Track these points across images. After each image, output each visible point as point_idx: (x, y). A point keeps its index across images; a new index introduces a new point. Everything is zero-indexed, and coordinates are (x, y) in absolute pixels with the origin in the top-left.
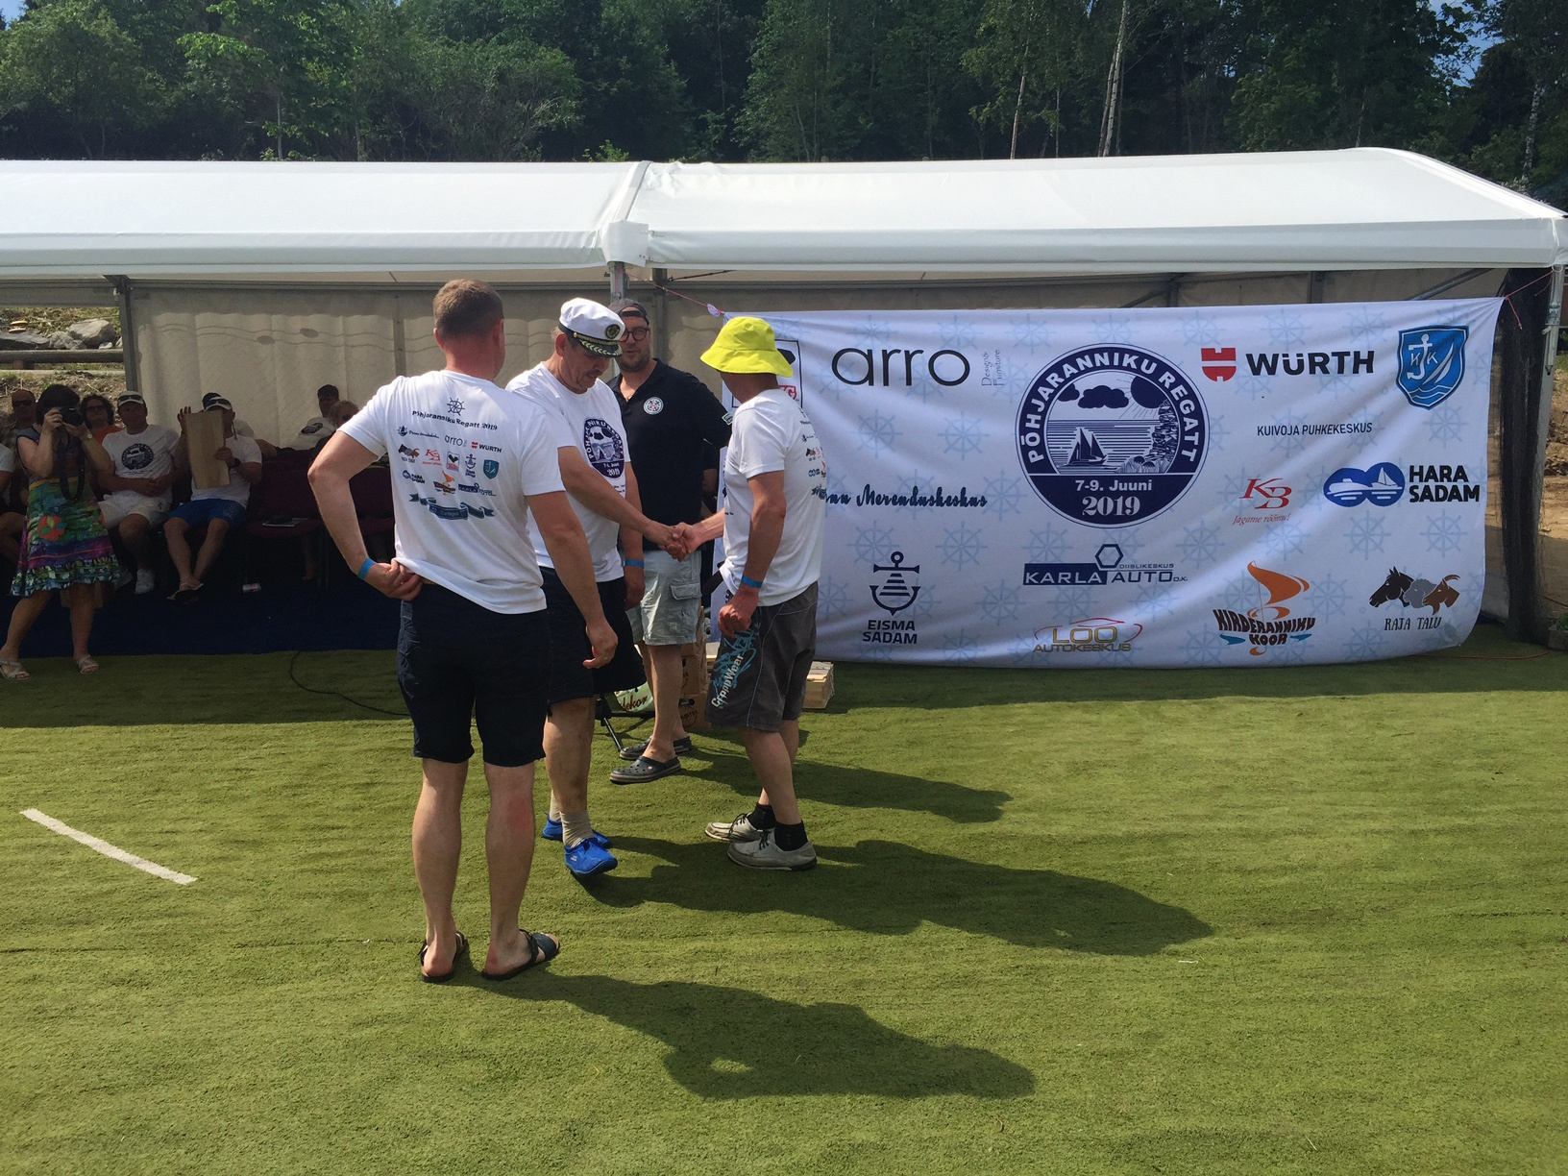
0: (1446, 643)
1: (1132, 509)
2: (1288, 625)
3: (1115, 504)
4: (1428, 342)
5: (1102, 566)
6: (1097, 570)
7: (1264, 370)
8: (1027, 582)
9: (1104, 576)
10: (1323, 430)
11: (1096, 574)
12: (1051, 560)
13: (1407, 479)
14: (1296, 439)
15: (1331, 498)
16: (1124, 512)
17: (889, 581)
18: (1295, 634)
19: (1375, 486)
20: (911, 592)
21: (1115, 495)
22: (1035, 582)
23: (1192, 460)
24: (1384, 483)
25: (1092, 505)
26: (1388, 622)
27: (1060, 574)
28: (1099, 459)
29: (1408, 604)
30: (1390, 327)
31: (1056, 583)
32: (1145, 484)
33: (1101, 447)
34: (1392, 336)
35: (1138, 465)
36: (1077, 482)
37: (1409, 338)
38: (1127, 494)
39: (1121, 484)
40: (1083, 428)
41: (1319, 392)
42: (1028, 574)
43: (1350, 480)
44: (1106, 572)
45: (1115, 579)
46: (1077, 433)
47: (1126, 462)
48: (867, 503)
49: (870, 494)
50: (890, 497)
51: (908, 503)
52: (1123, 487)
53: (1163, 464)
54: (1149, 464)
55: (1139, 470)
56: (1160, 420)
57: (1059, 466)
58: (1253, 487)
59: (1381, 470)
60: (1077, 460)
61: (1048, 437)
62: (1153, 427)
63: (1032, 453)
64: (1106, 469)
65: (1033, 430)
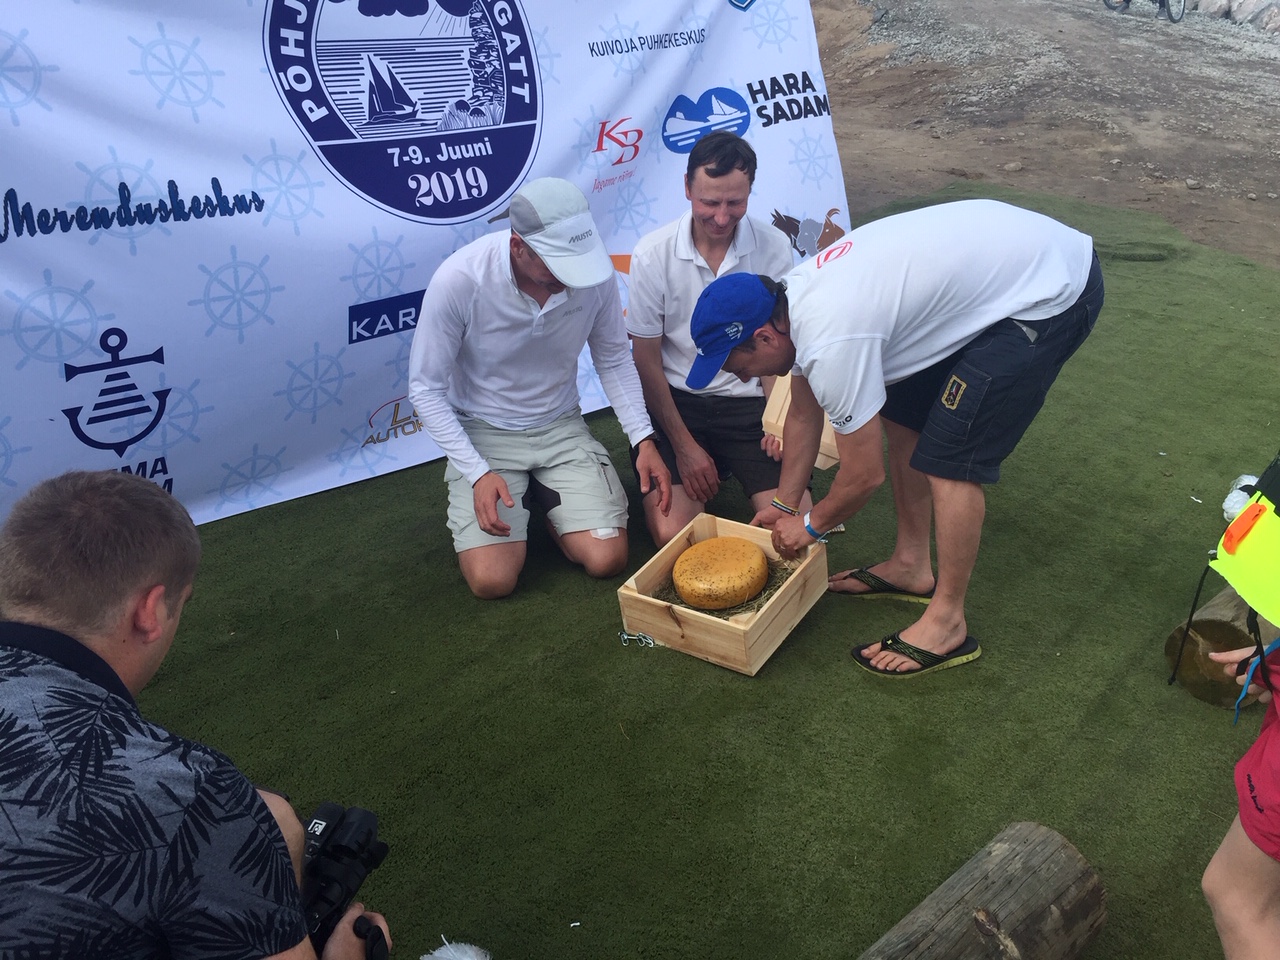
1: (479, 187)
3: (454, 181)
8: (355, 337)
12: (387, 292)
14: (637, 57)
17: (104, 392)
19: (712, 120)
20: (154, 404)
21: (450, 167)
22: (367, 334)
23: (527, 100)
24: (722, 113)
25: (424, 189)
28: (408, 109)
32: (481, 145)
33: (405, 88)
35: (464, 115)
36: (390, 151)
40: (371, 54)
42: (355, 323)
43: (682, 115)
46: (365, 63)
47: (446, 110)
48: (19, 233)
49: (20, 210)
50: (71, 212)
51: (115, 221)
52: (455, 154)
53: (494, 110)
54: (477, 112)
55: (467, 123)
56: (473, 37)
57: (355, 126)
58: (604, 132)
59: (713, 98)
60: (380, 112)
61: (323, 73)
62: (466, 49)
63: (307, 104)
64: (423, 125)
65: (295, 61)
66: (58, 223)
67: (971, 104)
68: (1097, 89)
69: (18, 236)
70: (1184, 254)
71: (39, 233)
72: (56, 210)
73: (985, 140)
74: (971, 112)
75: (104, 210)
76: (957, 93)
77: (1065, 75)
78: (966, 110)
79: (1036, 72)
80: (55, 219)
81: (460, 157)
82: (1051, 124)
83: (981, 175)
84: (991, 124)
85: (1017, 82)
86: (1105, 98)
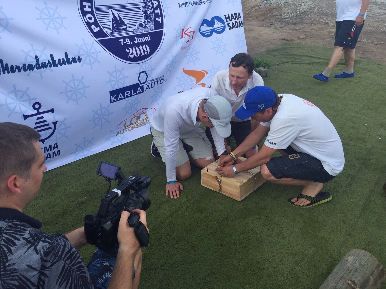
1: (147, 51)
3: (140, 49)
5: (141, 84)
6: (139, 86)
8: (112, 101)
9: (142, 88)
11: (139, 88)
12: (121, 86)
13: (225, 21)
14: (192, 8)
15: (202, 34)
16: (144, 53)
17: (36, 123)
19: (215, 27)
20: (52, 126)
21: (138, 45)
22: (116, 100)
23: (160, 22)
24: (218, 25)
25: (131, 53)
27: (126, 92)
28: (125, 27)
31: (125, 98)
32: (147, 37)
33: (123, 20)
35: (142, 28)
36: (120, 40)
38: (142, 44)
39: (138, 39)
40: (112, 9)
42: (112, 97)
43: (206, 25)
44: (143, 86)
45: (147, 88)
46: (110, 12)
47: (136, 27)
48: (4, 73)
49: (4, 66)
50: (21, 66)
51: (35, 68)
52: (140, 41)
53: (151, 26)
54: (146, 27)
55: (143, 31)
56: (143, 2)
57: (108, 33)
58: (183, 32)
59: (215, 19)
60: (116, 28)
61: (98, 16)
62: (141, 6)
63: (93, 27)
64: (129, 32)
65: (88, 12)
66: (17, 69)
67: (286, 18)
68: (324, 12)
69: (4, 74)
70: (359, 62)
71: (11, 73)
72: (16, 65)
73: (292, 29)
74: (287, 21)
75: (32, 65)
76: (281, 15)
77: (314, 8)
78: (285, 20)
79: (305, 8)
80: (16, 68)
81: (141, 42)
82: (312, 24)
83: (293, 40)
84: (294, 24)
85: (299, 11)
86: (327, 15)
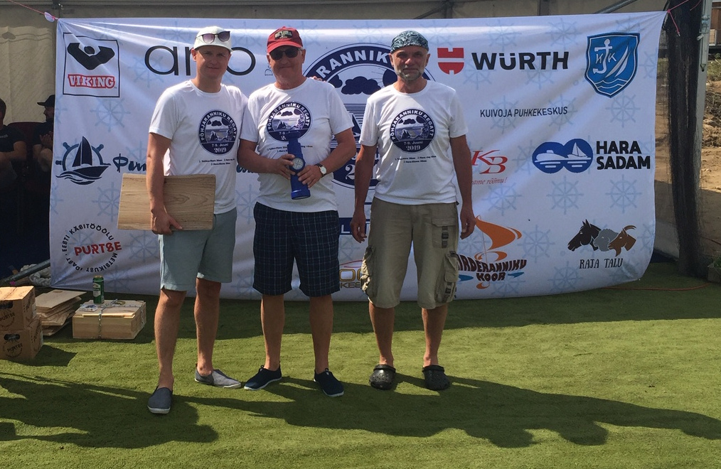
0: (628, 278)
2: (506, 265)
4: (609, 45)
7: (485, 65)
10: (529, 113)
13: (595, 151)
14: (509, 120)
15: (538, 165)
18: (511, 272)
19: (571, 157)
24: (577, 155)
25: (352, 171)
26: (582, 262)
29: (597, 248)
30: (581, 33)
33: (359, 126)
34: (583, 41)
37: (595, 42)
41: (527, 83)
43: (552, 151)
58: (476, 157)
59: (575, 144)
